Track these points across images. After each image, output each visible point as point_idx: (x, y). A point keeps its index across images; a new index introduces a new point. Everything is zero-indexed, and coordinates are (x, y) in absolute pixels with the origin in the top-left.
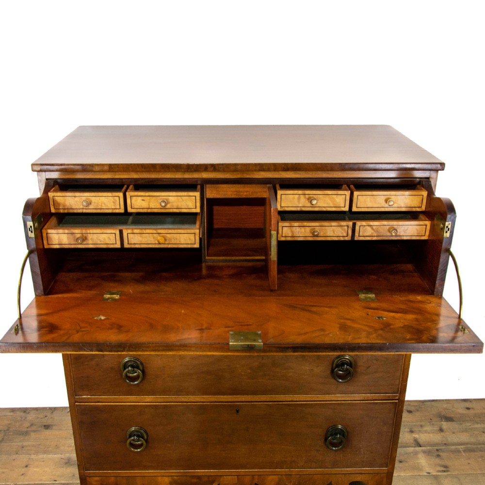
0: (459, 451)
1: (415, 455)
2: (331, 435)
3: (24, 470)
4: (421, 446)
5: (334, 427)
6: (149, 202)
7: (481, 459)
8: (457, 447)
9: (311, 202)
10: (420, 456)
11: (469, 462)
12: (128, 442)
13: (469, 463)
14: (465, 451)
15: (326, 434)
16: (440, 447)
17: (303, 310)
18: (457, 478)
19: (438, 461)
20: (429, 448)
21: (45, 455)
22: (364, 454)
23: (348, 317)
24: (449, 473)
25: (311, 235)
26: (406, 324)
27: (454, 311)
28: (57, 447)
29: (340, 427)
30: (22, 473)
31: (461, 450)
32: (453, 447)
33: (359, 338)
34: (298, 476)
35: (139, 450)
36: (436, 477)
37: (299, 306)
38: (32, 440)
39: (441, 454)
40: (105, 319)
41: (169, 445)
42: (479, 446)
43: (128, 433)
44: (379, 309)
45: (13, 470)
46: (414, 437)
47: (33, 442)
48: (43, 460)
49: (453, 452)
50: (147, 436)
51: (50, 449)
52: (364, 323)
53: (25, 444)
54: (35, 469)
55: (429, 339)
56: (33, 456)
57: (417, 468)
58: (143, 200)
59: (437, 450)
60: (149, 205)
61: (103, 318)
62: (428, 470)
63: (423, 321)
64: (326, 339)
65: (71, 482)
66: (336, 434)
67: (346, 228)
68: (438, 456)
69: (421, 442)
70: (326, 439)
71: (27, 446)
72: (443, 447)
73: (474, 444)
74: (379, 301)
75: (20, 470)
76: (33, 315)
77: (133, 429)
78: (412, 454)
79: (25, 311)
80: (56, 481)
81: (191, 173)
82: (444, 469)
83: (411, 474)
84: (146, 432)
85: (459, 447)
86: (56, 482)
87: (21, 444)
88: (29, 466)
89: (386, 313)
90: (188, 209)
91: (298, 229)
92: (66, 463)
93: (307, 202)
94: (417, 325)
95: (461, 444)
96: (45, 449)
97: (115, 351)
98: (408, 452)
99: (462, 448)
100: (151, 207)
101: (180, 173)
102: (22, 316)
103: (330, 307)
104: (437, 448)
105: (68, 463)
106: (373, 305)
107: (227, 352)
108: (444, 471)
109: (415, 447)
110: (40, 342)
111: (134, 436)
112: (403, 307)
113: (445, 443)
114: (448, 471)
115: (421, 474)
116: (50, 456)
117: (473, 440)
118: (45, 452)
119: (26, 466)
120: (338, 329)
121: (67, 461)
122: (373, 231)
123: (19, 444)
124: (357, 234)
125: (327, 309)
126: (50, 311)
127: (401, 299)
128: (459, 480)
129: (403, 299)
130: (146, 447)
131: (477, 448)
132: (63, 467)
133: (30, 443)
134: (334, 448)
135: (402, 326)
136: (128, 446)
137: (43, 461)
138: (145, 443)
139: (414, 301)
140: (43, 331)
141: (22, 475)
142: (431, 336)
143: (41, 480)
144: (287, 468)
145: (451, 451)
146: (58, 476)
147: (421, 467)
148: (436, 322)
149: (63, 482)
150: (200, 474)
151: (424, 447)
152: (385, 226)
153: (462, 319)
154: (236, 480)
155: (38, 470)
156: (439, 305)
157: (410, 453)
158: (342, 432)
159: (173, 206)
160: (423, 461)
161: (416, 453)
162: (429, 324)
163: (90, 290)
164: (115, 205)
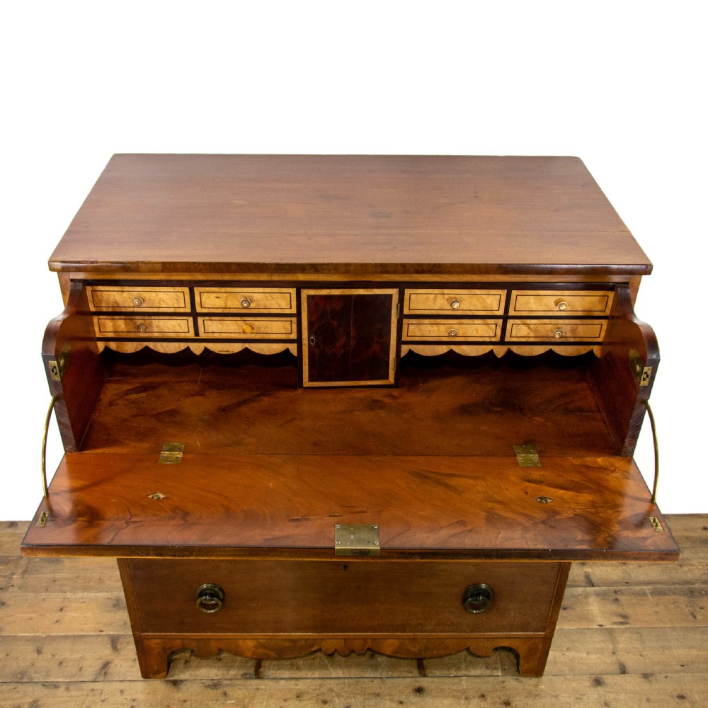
0: (644, 594)
1: (585, 598)
2: (472, 596)
3: (58, 615)
4: (593, 586)
5: (476, 586)
6: (226, 300)
7: (673, 606)
8: (643, 587)
9: (451, 305)
10: (592, 600)
11: (657, 610)
12: (198, 601)
13: (656, 612)
14: (653, 594)
15: (465, 594)
16: (621, 588)
17: (439, 483)
18: (638, 633)
19: (614, 608)
20: (604, 588)
21: (86, 593)
22: (514, 617)
23: (498, 497)
24: (628, 626)
25: (447, 335)
26: (578, 511)
27: (647, 487)
28: (101, 581)
29: (483, 586)
30: (56, 619)
31: (647, 592)
32: (637, 588)
33: (512, 539)
34: (426, 640)
35: (212, 611)
36: (610, 632)
37: (432, 475)
38: (66, 571)
39: (620, 597)
40: (163, 498)
41: (254, 605)
42: (673, 587)
43: (198, 592)
44: (543, 482)
45: (44, 615)
46: (586, 572)
47: (68, 573)
48: (83, 600)
49: (635, 594)
50: (224, 593)
51: (92, 584)
52: (521, 511)
53: (58, 576)
54: (73, 614)
55: (606, 541)
56: (69, 595)
57: (587, 618)
58: (217, 297)
59: (616, 592)
60: (226, 304)
61: (162, 496)
62: (600, 620)
63: (602, 507)
64: (466, 540)
65: (122, 633)
66: (478, 595)
67: (494, 326)
68: (616, 600)
69: (593, 578)
70: (464, 600)
71: (60, 580)
72: (624, 588)
73: (666, 584)
74: (544, 467)
75: (53, 615)
76: (64, 489)
77: (205, 586)
78: (580, 597)
79: (53, 480)
80: (102, 631)
81: (281, 275)
82: (622, 620)
83: (578, 626)
84: (221, 589)
85: (646, 587)
86: (103, 633)
87: (51, 576)
88: (64, 609)
89: (552, 490)
90: (279, 310)
91: (429, 327)
92: (114, 606)
93: (446, 303)
94: (592, 513)
95: (648, 583)
96: (85, 585)
97: (179, 556)
98: (575, 593)
99: (648, 589)
100: (229, 305)
101: (265, 275)
102: (49, 491)
103: (475, 478)
104: (615, 588)
105: (116, 605)
106: (536, 474)
107: (331, 558)
108: (622, 623)
109: (585, 587)
110: (76, 543)
111: (206, 595)
112: (576, 478)
113: (626, 581)
114: (627, 623)
115: (590, 627)
116: (92, 595)
117: (665, 577)
118: (85, 589)
119: (61, 610)
120: (484, 521)
121: (115, 602)
122: (530, 331)
123: (49, 576)
124: (508, 334)
125: (470, 481)
126: (88, 483)
127: (575, 462)
128: (641, 636)
129: (577, 462)
130: (222, 608)
131: (670, 590)
132: (110, 612)
133: (64, 575)
134: (475, 612)
135: (572, 516)
136: (198, 606)
137: (84, 602)
138: (220, 603)
139: (592, 467)
140: (80, 523)
141: (57, 622)
142: (610, 536)
143: (82, 630)
144: (410, 632)
145: (634, 594)
146: (104, 625)
147: (591, 616)
148: (618, 509)
149: (112, 633)
150: (294, 638)
151: (599, 586)
152: (546, 326)
153: (656, 504)
154: (343, 644)
155: (76, 615)
156: (626, 475)
157: (578, 596)
158: (486, 594)
159: (259, 305)
160: (595, 607)
161: (586, 596)
162: (610, 512)
163: (141, 440)
164: (178, 303)
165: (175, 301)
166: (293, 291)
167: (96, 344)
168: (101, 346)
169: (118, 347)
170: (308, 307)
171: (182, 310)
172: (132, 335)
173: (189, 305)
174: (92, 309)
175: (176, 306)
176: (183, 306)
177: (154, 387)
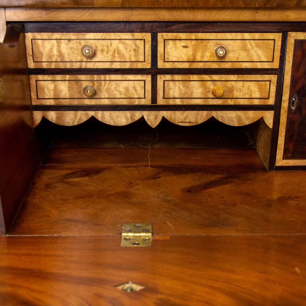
6: (195, 51)
60: (194, 56)
164: (136, 55)
165: (132, 53)
166: (278, 37)
167: (32, 114)
168: (38, 116)
169: (58, 118)
170: (295, 56)
171: (140, 66)
172: (76, 102)
173: (149, 59)
174: (31, 65)
175: (133, 59)
176: (142, 59)
177: (97, 171)
